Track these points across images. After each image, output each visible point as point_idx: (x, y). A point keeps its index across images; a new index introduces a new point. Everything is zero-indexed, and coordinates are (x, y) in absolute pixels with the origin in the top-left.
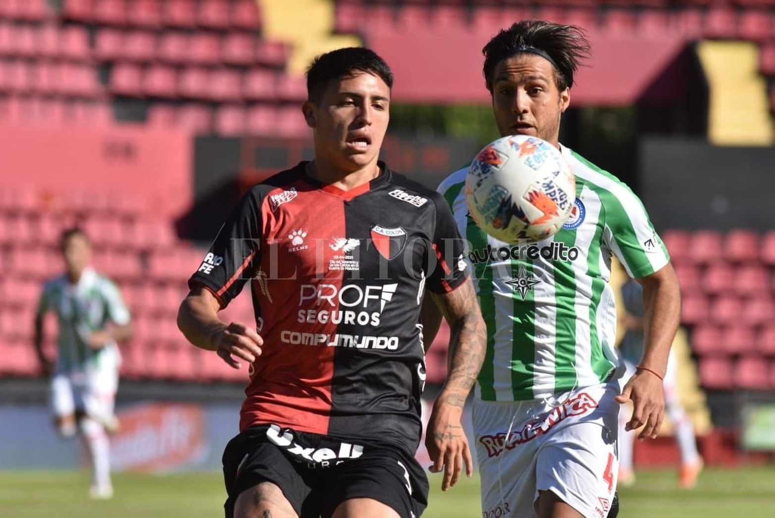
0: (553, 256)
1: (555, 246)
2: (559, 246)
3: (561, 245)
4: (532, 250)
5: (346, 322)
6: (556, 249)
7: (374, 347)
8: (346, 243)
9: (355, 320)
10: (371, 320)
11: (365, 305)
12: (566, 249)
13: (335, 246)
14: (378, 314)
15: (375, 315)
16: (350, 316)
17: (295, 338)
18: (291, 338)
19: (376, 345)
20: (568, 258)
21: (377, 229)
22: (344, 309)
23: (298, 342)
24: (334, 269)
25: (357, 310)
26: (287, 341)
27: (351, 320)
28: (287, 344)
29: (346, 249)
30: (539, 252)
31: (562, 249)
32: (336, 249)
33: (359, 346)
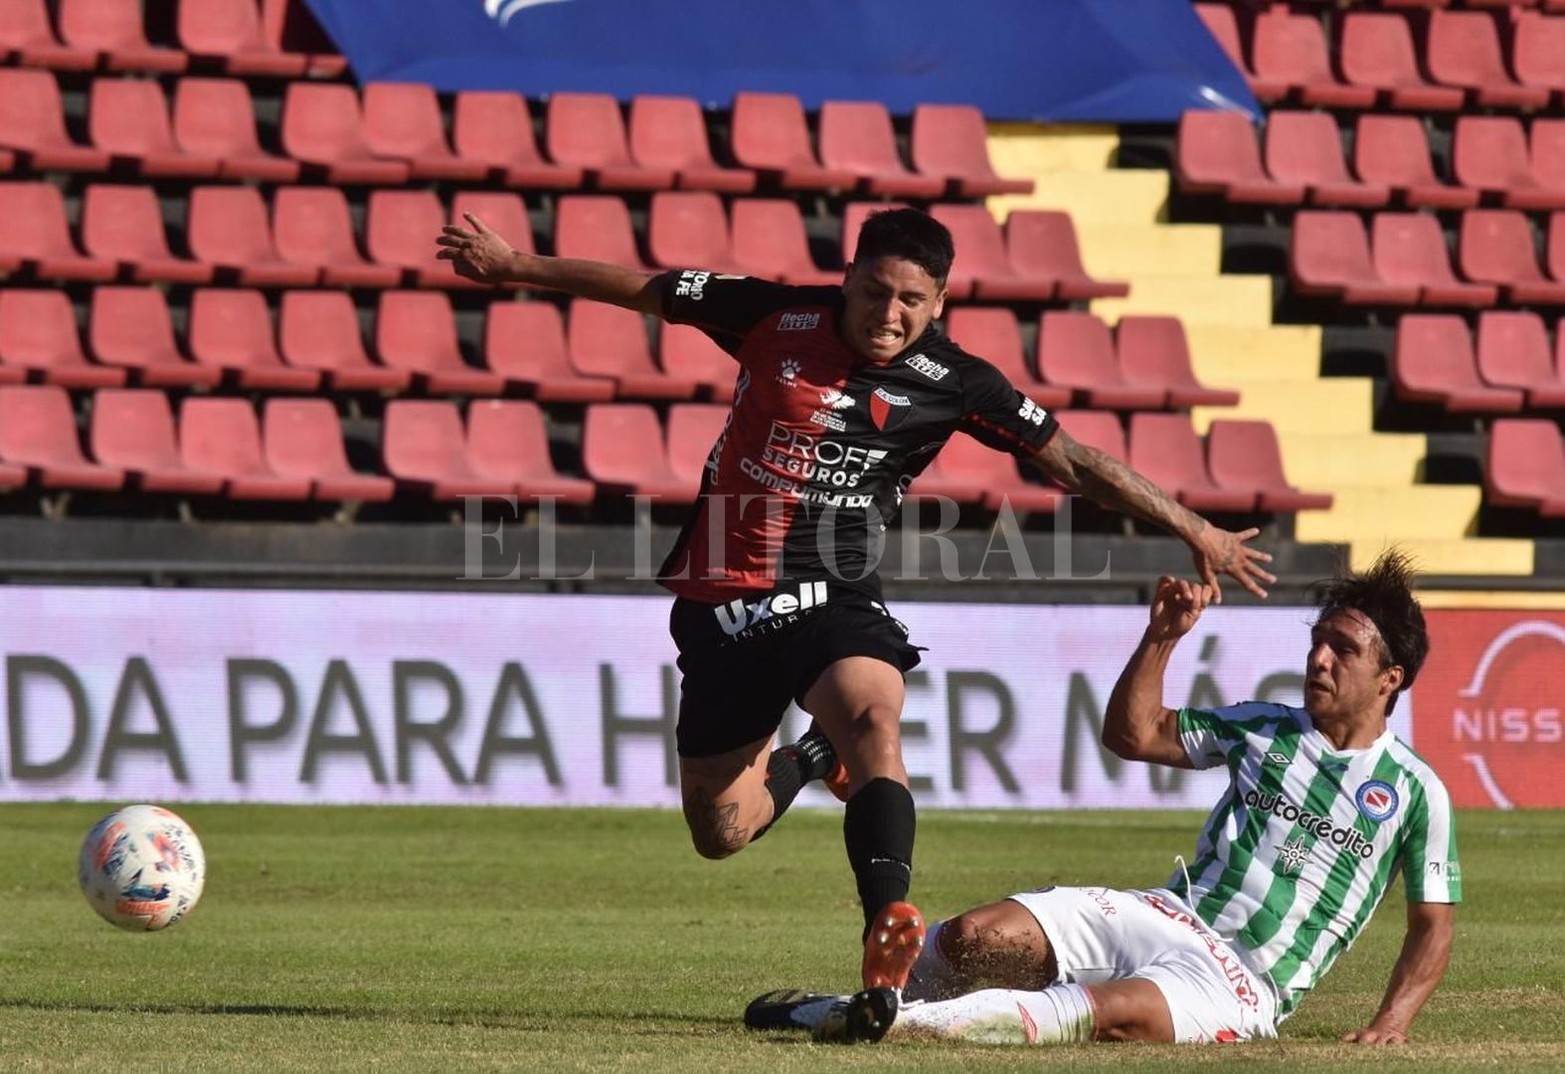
0: (1345, 844)
1: (1352, 833)
2: (1356, 835)
3: (1359, 834)
4: (1325, 826)
5: (818, 479)
6: (1352, 836)
7: (847, 505)
8: (840, 399)
9: (830, 479)
10: (848, 480)
11: (844, 466)
12: (1362, 842)
13: (826, 398)
14: (858, 477)
15: (854, 476)
16: (824, 473)
17: (756, 472)
18: (752, 471)
19: (850, 503)
20: (1359, 852)
21: (880, 393)
22: (819, 465)
23: (757, 478)
24: (817, 422)
25: (834, 469)
26: (746, 470)
27: (825, 477)
28: (744, 473)
29: (837, 405)
30: (1330, 832)
31: (1358, 839)
32: (825, 401)
33: (829, 502)
